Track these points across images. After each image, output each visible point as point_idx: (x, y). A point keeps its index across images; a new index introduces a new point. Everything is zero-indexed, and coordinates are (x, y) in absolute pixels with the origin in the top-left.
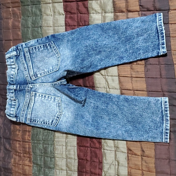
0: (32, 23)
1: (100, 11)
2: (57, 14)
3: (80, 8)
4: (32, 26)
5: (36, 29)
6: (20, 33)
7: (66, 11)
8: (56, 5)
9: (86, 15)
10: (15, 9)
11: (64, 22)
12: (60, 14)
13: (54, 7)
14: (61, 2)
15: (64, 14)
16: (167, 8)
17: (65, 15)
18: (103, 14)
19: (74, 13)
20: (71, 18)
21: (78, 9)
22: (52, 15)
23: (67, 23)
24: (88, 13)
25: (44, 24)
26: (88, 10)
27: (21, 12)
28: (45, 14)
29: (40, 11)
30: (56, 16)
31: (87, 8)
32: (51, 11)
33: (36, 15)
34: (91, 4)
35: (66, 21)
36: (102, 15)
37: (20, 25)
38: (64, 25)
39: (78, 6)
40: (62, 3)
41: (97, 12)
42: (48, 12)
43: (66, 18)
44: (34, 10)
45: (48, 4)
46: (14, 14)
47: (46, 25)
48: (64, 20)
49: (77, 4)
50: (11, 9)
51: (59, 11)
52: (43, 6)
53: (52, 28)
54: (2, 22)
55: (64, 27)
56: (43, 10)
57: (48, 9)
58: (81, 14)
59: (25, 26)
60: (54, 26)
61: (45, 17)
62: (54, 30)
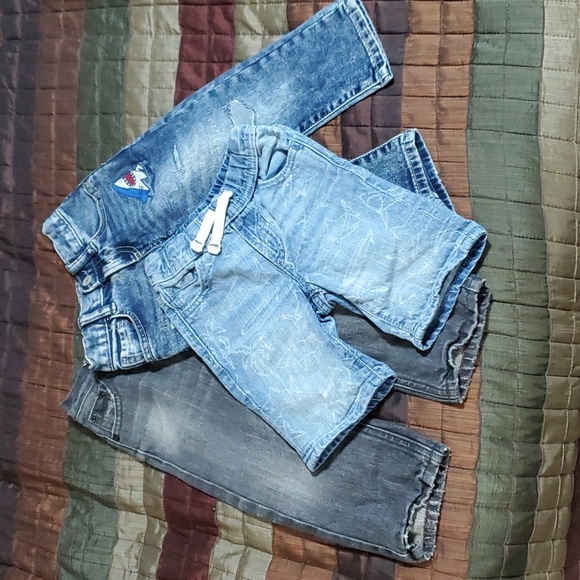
0: (107, 51)
1: (259, 29)
2: (163, 30)
3: (215, 21)
4: (105, 56)
5: (113, 63)
6: (75, 73)
7: (183, 25)
8: (163, 9)
9: (229, 38)
10: (71, 15)
11: (177, 52)
12: (169, 31)
13: (158, 15)
14: (175, 4)
15: (179, 31)
16: (403, 28)
17: (180, 36)
18: (267, 37)
19: (202, 32)
20: (194, 42)
21: (211, 22)
22: (151, 34)
23: (184, 54)
24: (233, 33)
25: (131, 52)
26: (233, 27)
27: (83, 22)
28: (136, 29)
29: (127, 21)
30: (161, 36)
31: (230, 20)
32: (150, 24)
33: (115, 30)
34: (242, 11)
35: (181, 49)
36: (264, 38)
37: (78, 54)
38: (177, 57)
39: (211, 14)
40: (177, 7)
41: (253, 32)
42: (145, 26)
43: (183, 42)
44: (112, 18)
45: (145, 7)
46: (68, 26)
47: (135, 55)
48: (178, 46)
49: (210, 10)
50: (61, 16)
51: (168, 24)
52: (134, 10)
53: (147, 65)
54: (40, 45)
55: (176, 64)
56: (132, 19)
57: (144, 17)
58: (216, 33)
59: (90, 57)
60: (154, 59)
61: (135, 35)
62: (152, 67)
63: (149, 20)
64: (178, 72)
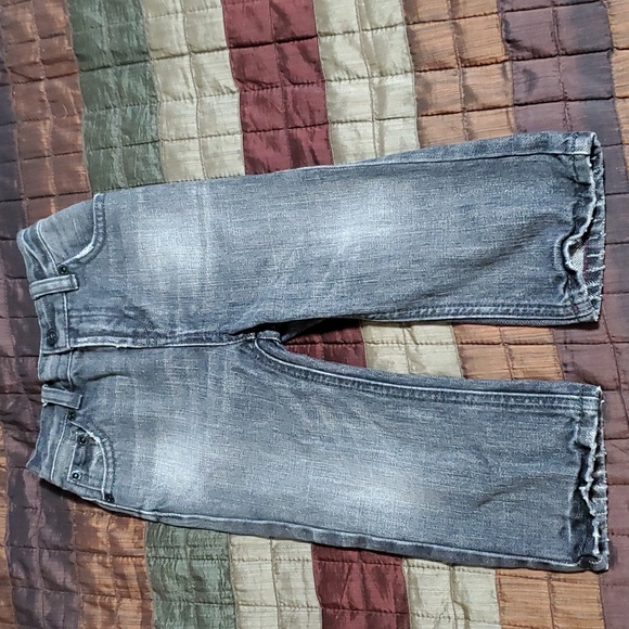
0: (125, 131)
1: (363, 71)
2: (209, 91)
3: (290, 66)
4: (124, 140)
5: (138, 149)
6: (81, 169)
7: (240, 78)
8: (204, 58)
9: (315, 89)
10: (58, 83)
11: (237, 119)
12: (219, 91)
13: (198, 69)
14: (223, 49)
15: (234, 89)
16: (603, 44)
17: (237, 95)
18: (376, 80)
19: (271, 85)
20: (260, 101)
21: (283, 69)
22: (192, 98)
23: (247, 120)
24: (321, 80)
25: (166, 130)
26: (319, 70)
27: (79, 92)
28: (167, 93)
29: (149, 84)
30: (208, 100)
31: (315, 63)
32: (187, 83)
33: (134, 100)
34: (330, 47)
35: (243, 114)
36: (370, 84)
37: (81, 140)
38: (238, 127)
39: (283, 57)
40: (227, 52)
41: (353, 77)
42: (179, 87)
43: (243, 102)
44: (125, 82)
45: (176, 59)
46: (56, 101)
47: (172, 133)
48: (236, 110)
49: (280, 50)
50: (42, 86)
51: (215, 80)
52: (159, 67)
53: (194, 144)
54: (15, 131)
55: (239, 137)
56: (158, 80)
57: (177, 76)
58: (294, 84)
59: (100, 143)
60: (202, 135)
61: (167, 104)
62: (203, 148)
63: (185, 77)
64: (246, 150)
